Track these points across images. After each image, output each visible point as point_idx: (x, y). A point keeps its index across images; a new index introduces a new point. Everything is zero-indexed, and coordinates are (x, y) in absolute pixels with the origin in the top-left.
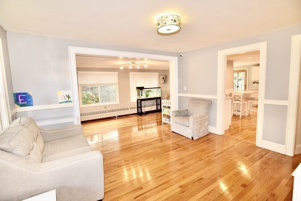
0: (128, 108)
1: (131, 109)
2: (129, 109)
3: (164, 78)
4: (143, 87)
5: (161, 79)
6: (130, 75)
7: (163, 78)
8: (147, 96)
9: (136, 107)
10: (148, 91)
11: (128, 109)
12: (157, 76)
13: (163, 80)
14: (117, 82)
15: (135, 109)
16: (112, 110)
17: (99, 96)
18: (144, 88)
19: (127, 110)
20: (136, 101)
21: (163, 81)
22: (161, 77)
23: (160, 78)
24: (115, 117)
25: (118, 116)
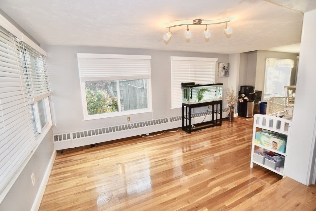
0: (167, 119)
1: (171, 121)
2: (169, 120)
3: (226, 67)
4: (193, 83)
5: (221, 69)
6: (171, 61)
7: (224, 68)
8: (200, 99)
9: (180, 117)
10: (203, 90)
11: (167, 121)
12: (215, 64)
13: (224, 71)
14: (150, 74)
15: (178, 120)
16: (141, 123)
17: (118, 98)
18: (196, 84)
19: (165, 122)
20: (181, 107)
21: (223, 73)
22: (221, 66)
23: (219, 67)
24: (145, 135)
25: (151, 134)
